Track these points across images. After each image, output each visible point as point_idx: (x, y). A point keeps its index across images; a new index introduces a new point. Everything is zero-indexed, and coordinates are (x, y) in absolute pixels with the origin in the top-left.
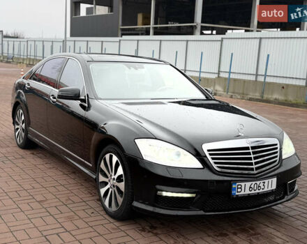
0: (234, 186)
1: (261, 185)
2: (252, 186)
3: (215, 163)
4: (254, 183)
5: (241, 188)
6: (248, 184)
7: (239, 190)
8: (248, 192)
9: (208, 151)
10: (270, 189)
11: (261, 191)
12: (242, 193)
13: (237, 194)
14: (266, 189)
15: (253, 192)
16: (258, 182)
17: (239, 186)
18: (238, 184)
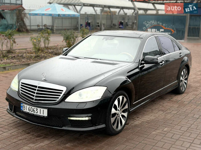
0: (22, 105)
1: (35, 110)
2: (30, 108)
3: (21, 90)
5: (24, 107)
6: (28, 106)
8: (28, 111)
9: (22, 83)
10: (42, 114)
11: (35, 113)
12: (25, 110)
13: (23, 110)
14: (39, 114)
15: (30, 112)
16: (33, 108)
17: (24, 106)
18: (23, 104)
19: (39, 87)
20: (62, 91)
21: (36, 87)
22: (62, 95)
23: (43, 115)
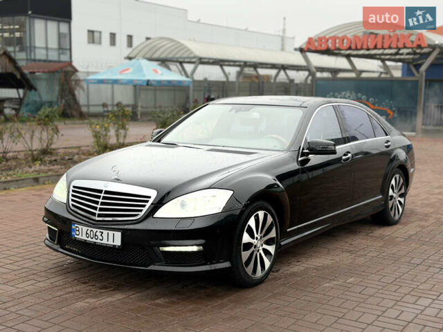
0: (73, 227)
1: (99, 234)
2: (89, 232)
3: (72, 200)
4: (90, 229)
5: (78, 231)
6: (85, 229)
7: (77, 233)
8: (84, 238)
9: (74, 187)
10: (111, 242)
11: (98, 241)
12: (80, 237)
13: (76, 236)
14: (105, 241)
15: (89, 239)
16: (95, 230)
17: (77, 229)
18: (76, 225)
19: (107, 192)
20: (150, 197)
21: (100, 191)
22: (148, 205)
23: (114, 244)
